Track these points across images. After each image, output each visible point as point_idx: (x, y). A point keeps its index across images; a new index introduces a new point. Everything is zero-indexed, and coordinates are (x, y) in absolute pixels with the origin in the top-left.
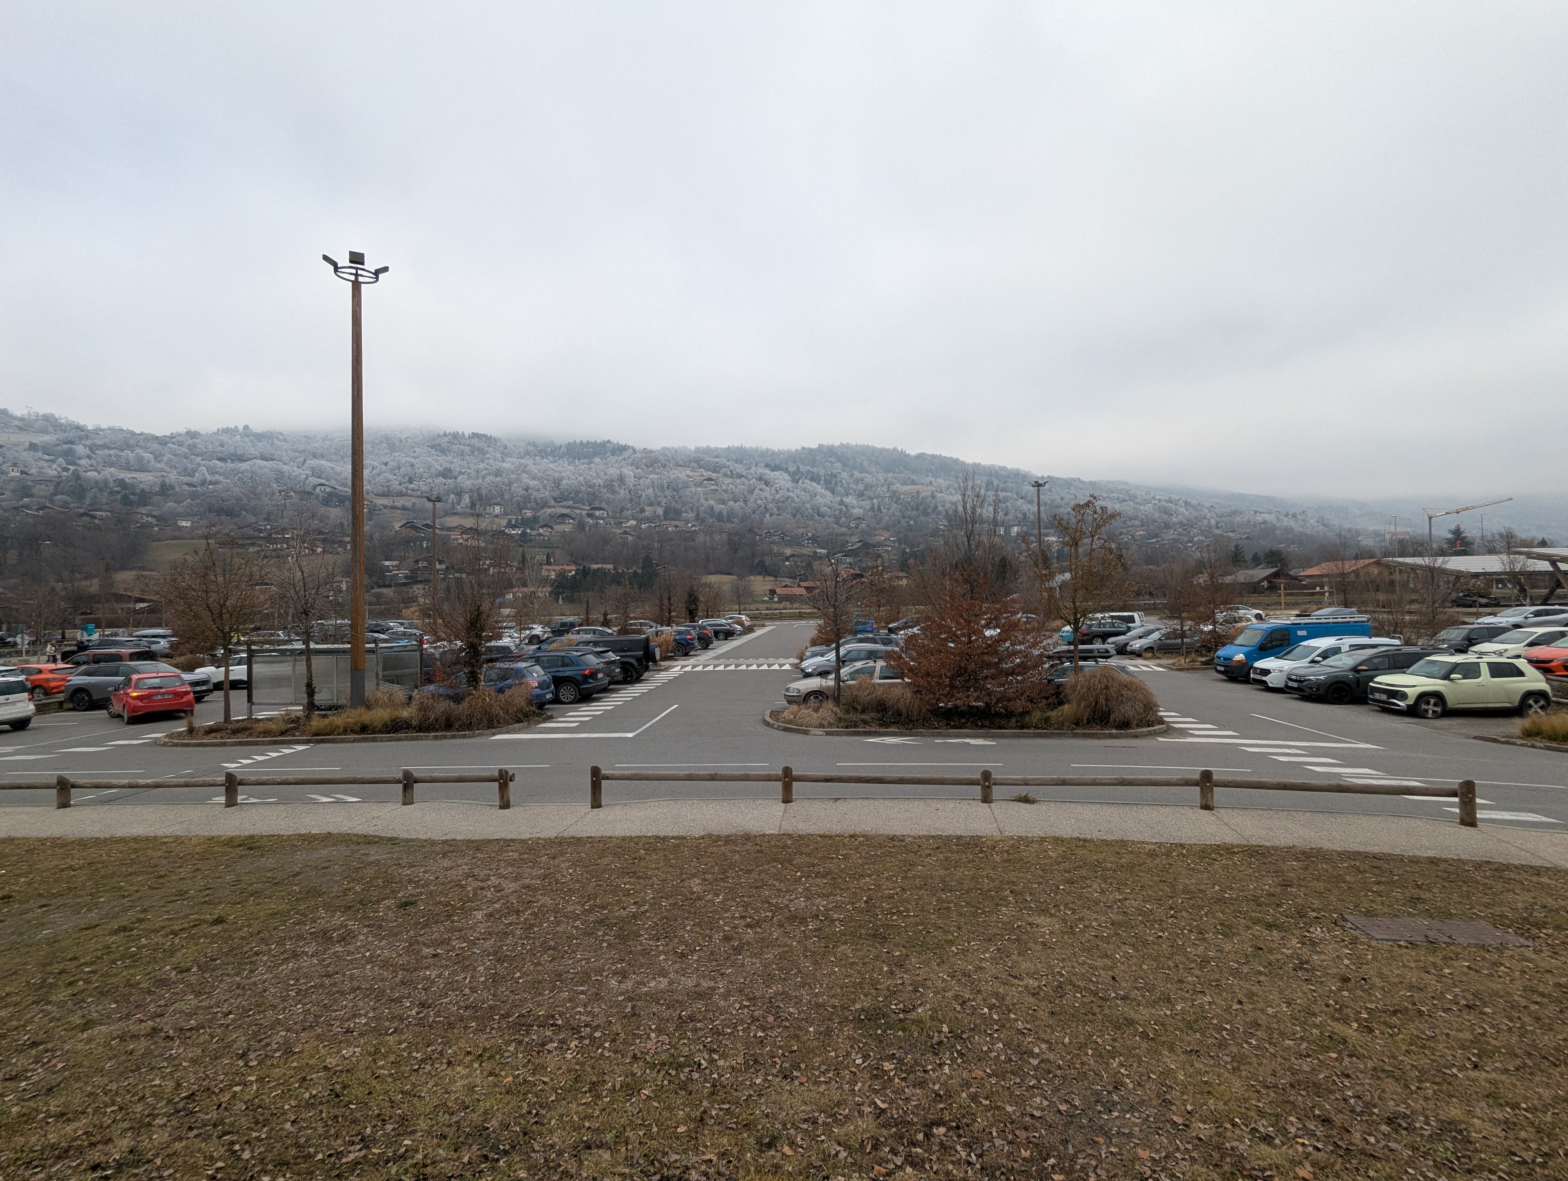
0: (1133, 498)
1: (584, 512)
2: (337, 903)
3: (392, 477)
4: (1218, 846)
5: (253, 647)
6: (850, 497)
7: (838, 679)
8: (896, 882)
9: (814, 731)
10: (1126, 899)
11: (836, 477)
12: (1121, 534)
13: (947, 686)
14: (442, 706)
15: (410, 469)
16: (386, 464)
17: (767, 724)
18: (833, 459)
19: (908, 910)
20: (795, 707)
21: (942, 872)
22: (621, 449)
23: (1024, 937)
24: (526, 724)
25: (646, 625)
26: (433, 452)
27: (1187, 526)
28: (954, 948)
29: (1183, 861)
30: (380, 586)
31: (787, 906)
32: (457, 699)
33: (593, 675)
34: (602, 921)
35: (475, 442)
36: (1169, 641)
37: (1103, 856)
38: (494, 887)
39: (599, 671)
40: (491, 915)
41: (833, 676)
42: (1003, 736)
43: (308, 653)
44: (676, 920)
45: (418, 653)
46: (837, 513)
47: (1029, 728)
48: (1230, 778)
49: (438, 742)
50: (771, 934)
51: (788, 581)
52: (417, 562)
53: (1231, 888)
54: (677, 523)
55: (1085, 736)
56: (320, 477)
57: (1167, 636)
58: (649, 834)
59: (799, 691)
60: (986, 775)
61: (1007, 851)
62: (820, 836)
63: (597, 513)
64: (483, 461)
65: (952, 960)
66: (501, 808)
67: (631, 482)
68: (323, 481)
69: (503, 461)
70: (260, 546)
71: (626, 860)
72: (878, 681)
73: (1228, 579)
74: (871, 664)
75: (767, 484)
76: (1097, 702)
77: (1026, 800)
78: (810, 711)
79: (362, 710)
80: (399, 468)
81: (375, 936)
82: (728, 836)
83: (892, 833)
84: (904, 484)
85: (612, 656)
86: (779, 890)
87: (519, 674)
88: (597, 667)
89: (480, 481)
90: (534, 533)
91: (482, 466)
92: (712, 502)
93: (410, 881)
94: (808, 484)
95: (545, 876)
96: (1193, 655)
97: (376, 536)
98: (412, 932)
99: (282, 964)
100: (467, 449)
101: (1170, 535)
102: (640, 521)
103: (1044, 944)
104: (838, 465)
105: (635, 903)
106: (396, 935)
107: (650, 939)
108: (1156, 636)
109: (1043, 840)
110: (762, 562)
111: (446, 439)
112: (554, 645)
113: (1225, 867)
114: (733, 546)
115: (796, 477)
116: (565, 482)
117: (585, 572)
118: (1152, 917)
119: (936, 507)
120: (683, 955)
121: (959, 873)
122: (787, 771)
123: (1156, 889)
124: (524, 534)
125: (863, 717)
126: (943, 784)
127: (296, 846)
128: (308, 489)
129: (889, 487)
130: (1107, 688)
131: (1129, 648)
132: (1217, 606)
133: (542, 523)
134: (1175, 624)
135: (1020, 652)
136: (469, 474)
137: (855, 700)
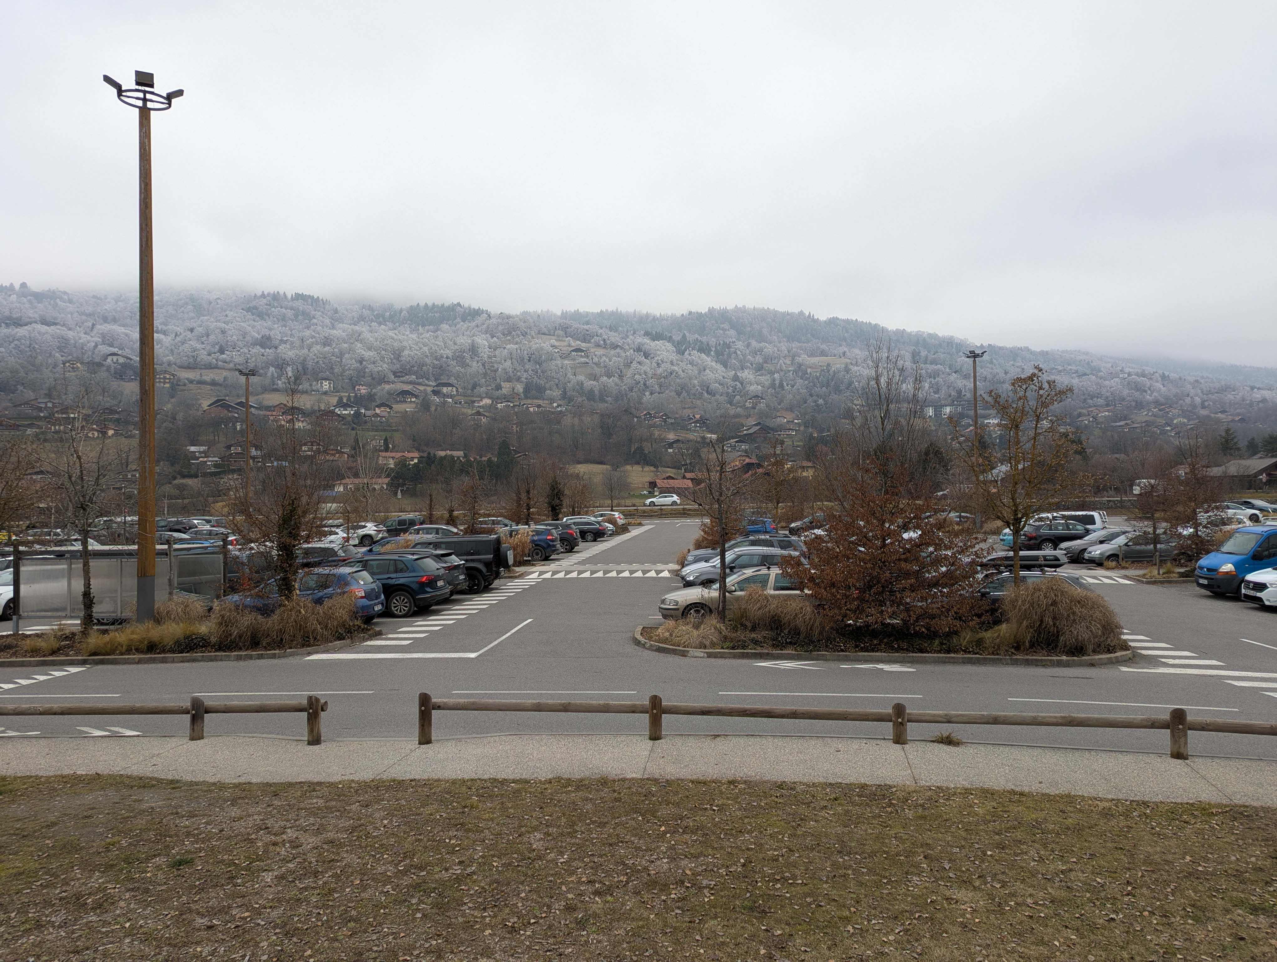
0: (1095, 371)
1: (429, 389)
2: (98, 860)
3: (199, 346)
4: (1192, 805)
5: (21, 548)
6: (746, 372)
7: (723, 589)
8: (782, 841)
9: (693, 652)
10: (1071, 870)
11: (729, 347)
12: (1080, 415)
13: (854, 599)
14: (247, 620)
15: (220, 336)
16: (192, 330)
17: (638, 643)
18: (726, 326)
19: (794, 877)
20: (671, 623)
21: (839, 830)
22: (474, 314)
23: (939, 915)
24: (348, 641)
25: (498, 523)
26: (249, 316)
27: (1164, 405)
28: (850, 928)
29: (1146, 824)
30: (184, 477)
31: (646, 869)
32: (266, 611)
33: (432, 582)
34: (418, 885)
35: (299, 304)
36: (1138, 547)
37: (1042, 815)
38: (290, 842)
39: (438, 578)
40: (282, 877)
41: (717, 586)
42: (924, 662)
43: (86, 555)
44: (508, 884)
45: (221, 556)
46: (731, 390)
47: (956, 652)
48: (1209, 719)
49: (241, 663)
50: (623, 904)
51: (671, 472)
52: (229, 447)
53: (1206, 860)
54: (540, 402)
55: (1028, 663)
56: (111, 345)
57: (1136, 541)
58: (486, 777)
59: (677, 603)
60: (899, 709)
61: (922, 806)
62: (693, 782)
63: (445, 390)
64: (308, 328)
65: (847, 942)
66: (310, 743)
67: (485, 353)
68: (115, 350)
69: (333, 327)
70: (39, 427)
71: (454, 808)
72: (772, 592)
73: (1216, 471)
74: (764, 571)
75: (646, 356)
76: (1042, 621)
77: (948, 741)
78: (689, 628)
79: (150, 624)
80: (208, 336)
81: (139, 902)
82: (581, 780)
83: (781, 779)
84: (812, 355)
85: (455, 560)
86: (638, 849)
87: (342, 581)
88: (437, 573)
89: (305, 351)
90: (369, 413)
91: (307, 333)
92: (581, 378)
93: (188, 834)
94: (696, 356)
95: (354, 829)
96: (1169, 564)
97: (180, 416)
98: (184, 898)
99: (22, 936)
100: (290, 313)
101: (1142, 416)
102: (495, 400)
103: (964, 926)
104: (733, 332)
105: (461, 863)
106: (164, 901)
107: (475, 908)
108: (1121, 540)
109: (967, 792)
110: (640, 449)
111: (265, 301)
112: (388, 547)
113: (1199, 833)
114: (607, 430)
115: (681, 347)
116: (406, 352)
117: (430, 460)
118: (1103, 894)
119: (850, 384)
120: (513, 930)
121: (860, 832)
122: (655, 701)
123: (1110, 857)
124: (357, 414)
125: (753, 635)
126: (846, 719)
127: (55, 789)
128: (97, 360)
129: (793, 360)
130: (1054, 603)
131: (1086, 556)
132: (1199, 504)
133: (379, 402)
134: (1146, 526)
135: (946, 557)
136: (292, 343)
137: (744, 614)
